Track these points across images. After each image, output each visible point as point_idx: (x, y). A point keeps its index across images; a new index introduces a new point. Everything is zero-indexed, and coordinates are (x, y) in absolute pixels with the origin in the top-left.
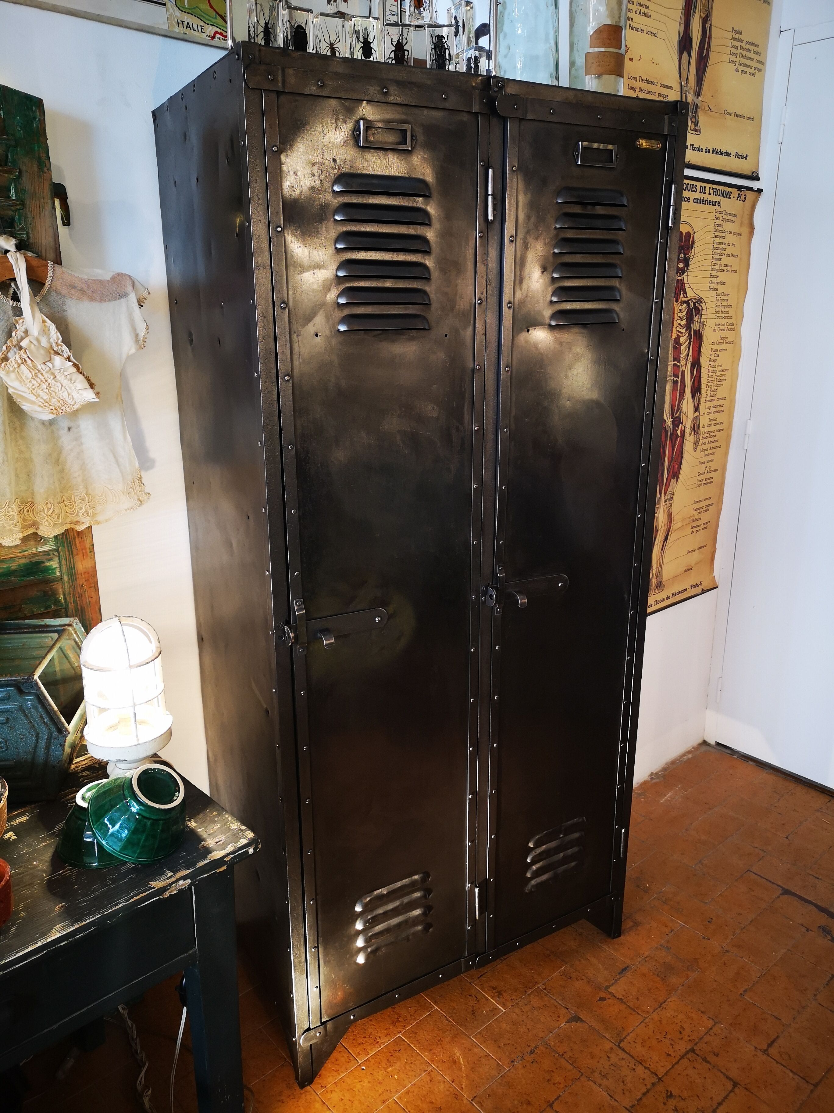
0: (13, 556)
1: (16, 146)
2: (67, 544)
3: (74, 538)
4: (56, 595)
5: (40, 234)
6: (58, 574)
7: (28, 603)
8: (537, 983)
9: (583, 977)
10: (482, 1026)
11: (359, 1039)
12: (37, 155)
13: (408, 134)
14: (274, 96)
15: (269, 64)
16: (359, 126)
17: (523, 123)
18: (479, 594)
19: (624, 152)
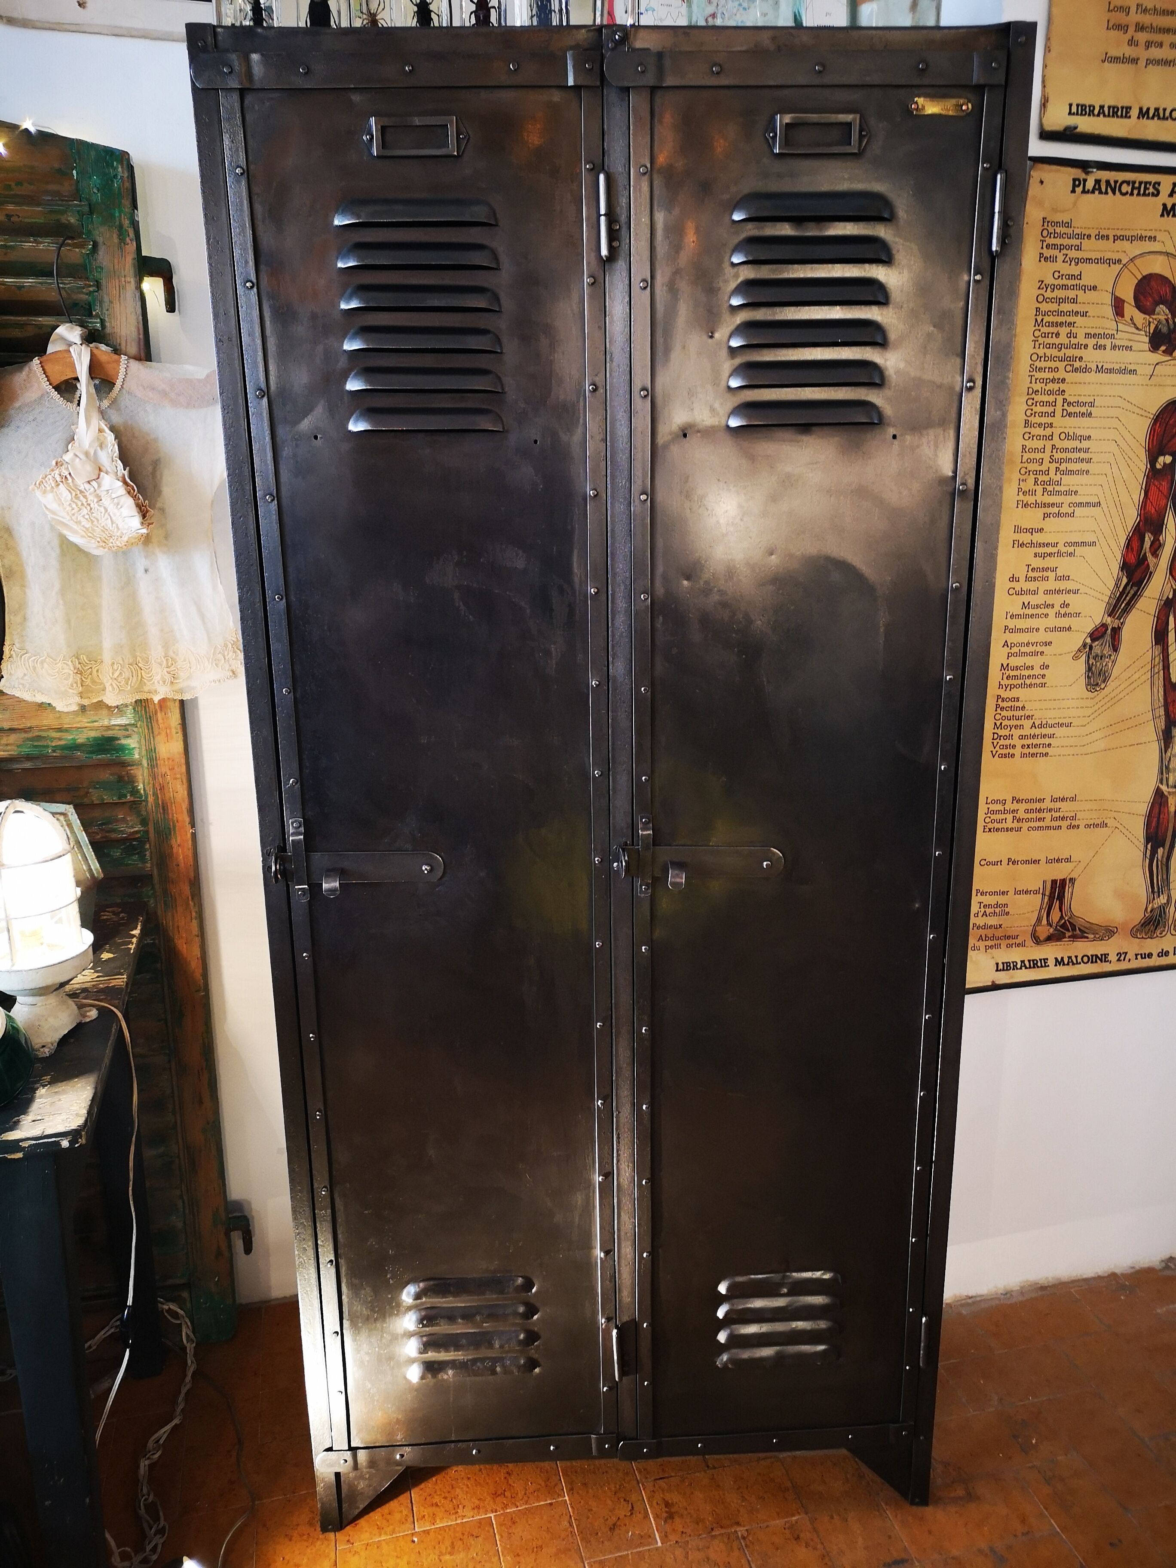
0: (79, 725)
1: (91, 212)
2: (147, 718)
3: (156, 714)
4: (134, 782)
5: (118, 322)
6: (137, 756)
7: (97, 788)
8: (738, 1524)
9: (819, 1546)
10: (611, 1553)
11: (436, 1497)
12: (117, 223)
13: (452, 131)
14: (236, 96)
15: (227, 51)
16: (371, 127)
17: (659, 94)
18: (608, 858)
19: (881, 125)
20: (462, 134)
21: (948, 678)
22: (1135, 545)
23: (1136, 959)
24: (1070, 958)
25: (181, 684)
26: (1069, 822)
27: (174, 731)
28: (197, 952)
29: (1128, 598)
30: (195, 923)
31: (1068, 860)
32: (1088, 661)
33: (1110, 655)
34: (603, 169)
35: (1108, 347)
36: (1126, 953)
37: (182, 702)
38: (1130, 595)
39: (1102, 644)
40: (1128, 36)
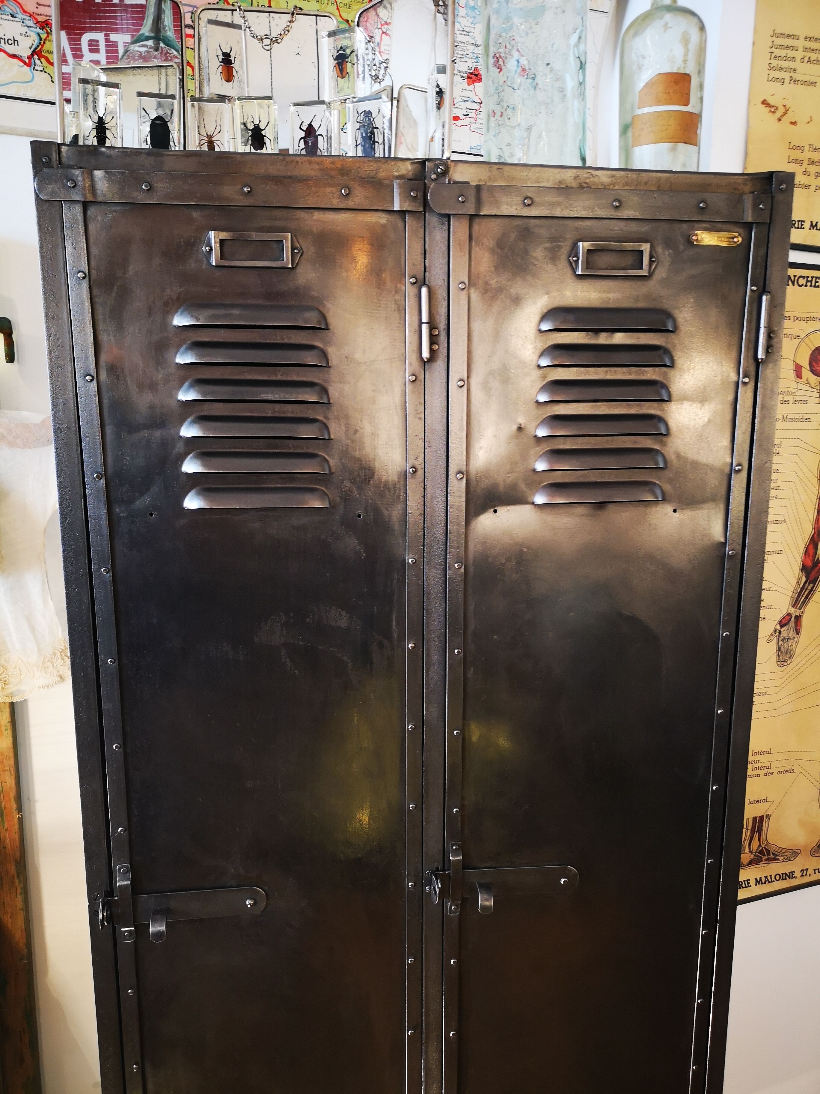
13: (287, 245)
14: (78, 209)
15: (71, 167)
16: (209, 239)
17: (477, 221)
18: (421, 882)
19: (667, 253)
20: (296, 249)
21: (719, 712)
22: (811, 551)
23: (815, 873)
24: (766, 877)
25: (11, 688)
26: (765, 771)
27: (3, 729)
28: (20, 923)
29: (806, 593)
30: (20, 898)
31: (765, 801)
32: (778, 642)
33: (794, 638)
34: (424, 284)
35: (791, 402)
36: (807, 869)
37: (12, 705)
38: (808, 591)
39: (788, 630)
40: (803, 168)
